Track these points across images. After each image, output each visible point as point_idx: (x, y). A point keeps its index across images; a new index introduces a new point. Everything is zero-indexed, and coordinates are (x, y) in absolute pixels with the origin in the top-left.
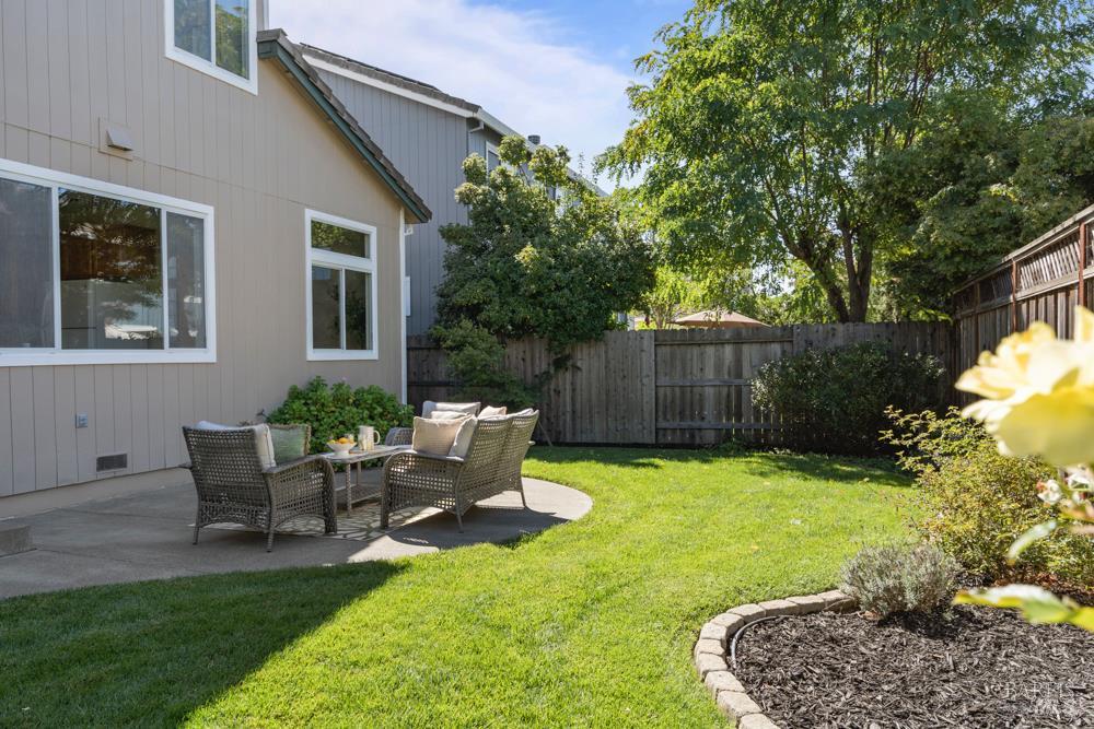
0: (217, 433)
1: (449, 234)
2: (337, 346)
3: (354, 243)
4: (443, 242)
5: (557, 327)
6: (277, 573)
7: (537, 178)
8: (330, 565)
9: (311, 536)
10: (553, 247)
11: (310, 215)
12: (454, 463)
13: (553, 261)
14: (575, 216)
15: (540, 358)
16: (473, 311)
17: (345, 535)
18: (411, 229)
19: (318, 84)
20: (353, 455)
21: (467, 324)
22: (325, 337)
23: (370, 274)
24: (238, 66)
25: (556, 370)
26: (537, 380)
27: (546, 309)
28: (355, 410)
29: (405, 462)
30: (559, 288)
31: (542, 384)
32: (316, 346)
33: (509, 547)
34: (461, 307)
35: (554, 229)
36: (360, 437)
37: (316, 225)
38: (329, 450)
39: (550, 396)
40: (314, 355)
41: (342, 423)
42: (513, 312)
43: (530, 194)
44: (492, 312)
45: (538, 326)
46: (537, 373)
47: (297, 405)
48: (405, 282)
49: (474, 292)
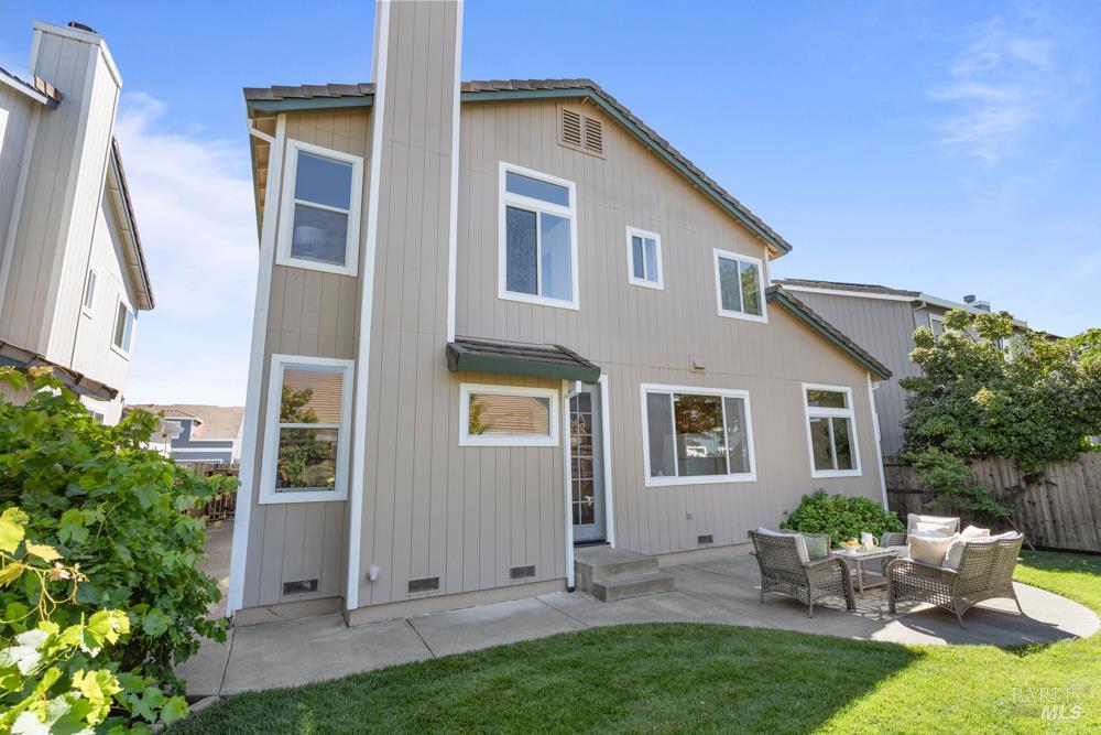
0: (771, 537)
1: (907, 385)
2: (831, 467)
3: (837, 400)
4: (903, 392)
5: (1023, 450)
6: (822, 638)
7: (982, 336)
8: (859, 639)
9: (836, 610)
10: (1008, 388)
11: (806, 386)
12: (948, 573)
13: (1010, 399)
14: (1027, 361)
15: (1008, 475)
16: (938, 440)
17: (863, 614)
18: (877, 385)
19: (804, 309)
20: (860, 554)
21: (934, 450)
22: (823, 462)
23: (849, 419)
24: (754, 308)
25: (1027, 485)
26: (1008, 493)
27: (1009, 436)
28: (851, 514)
29: (905, 567)
30: (1021, 420)
31: (1014, 496)
32: (817, 468)
33: (1016, 653)
34: (925, 437)
35: (1006, 373)
36: (862, 541)
37: (810, 393)
38: (840, 548)
39: (1024, 506)
40: (816, 474)
41: (842, 522)
42: (976, 439)
43: (978, 349)
44: (956, 439)
45: (1003, 450)
46: (1007, 486)
47: (809, 508)
48: (875, 416)
49: (936, 426)
